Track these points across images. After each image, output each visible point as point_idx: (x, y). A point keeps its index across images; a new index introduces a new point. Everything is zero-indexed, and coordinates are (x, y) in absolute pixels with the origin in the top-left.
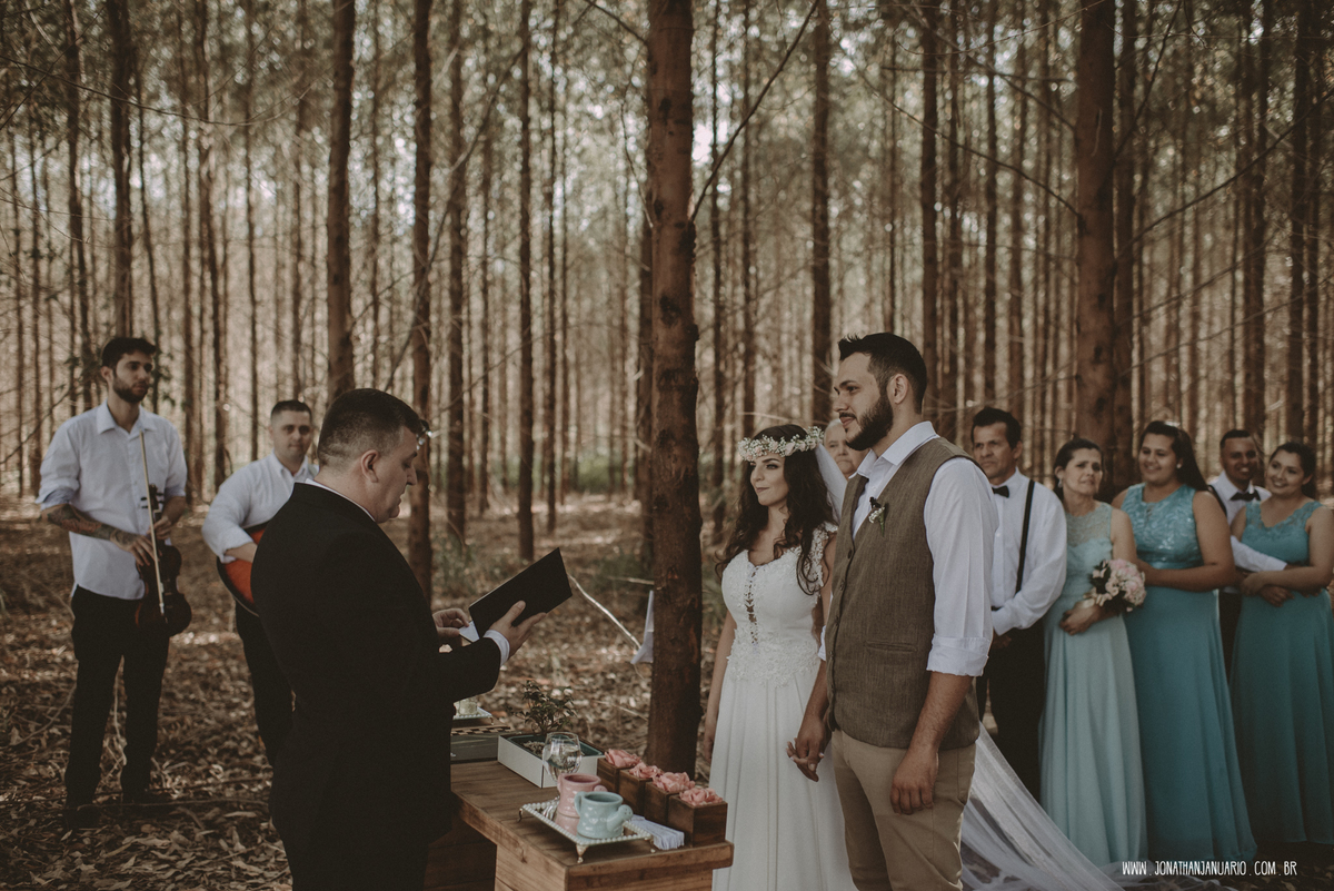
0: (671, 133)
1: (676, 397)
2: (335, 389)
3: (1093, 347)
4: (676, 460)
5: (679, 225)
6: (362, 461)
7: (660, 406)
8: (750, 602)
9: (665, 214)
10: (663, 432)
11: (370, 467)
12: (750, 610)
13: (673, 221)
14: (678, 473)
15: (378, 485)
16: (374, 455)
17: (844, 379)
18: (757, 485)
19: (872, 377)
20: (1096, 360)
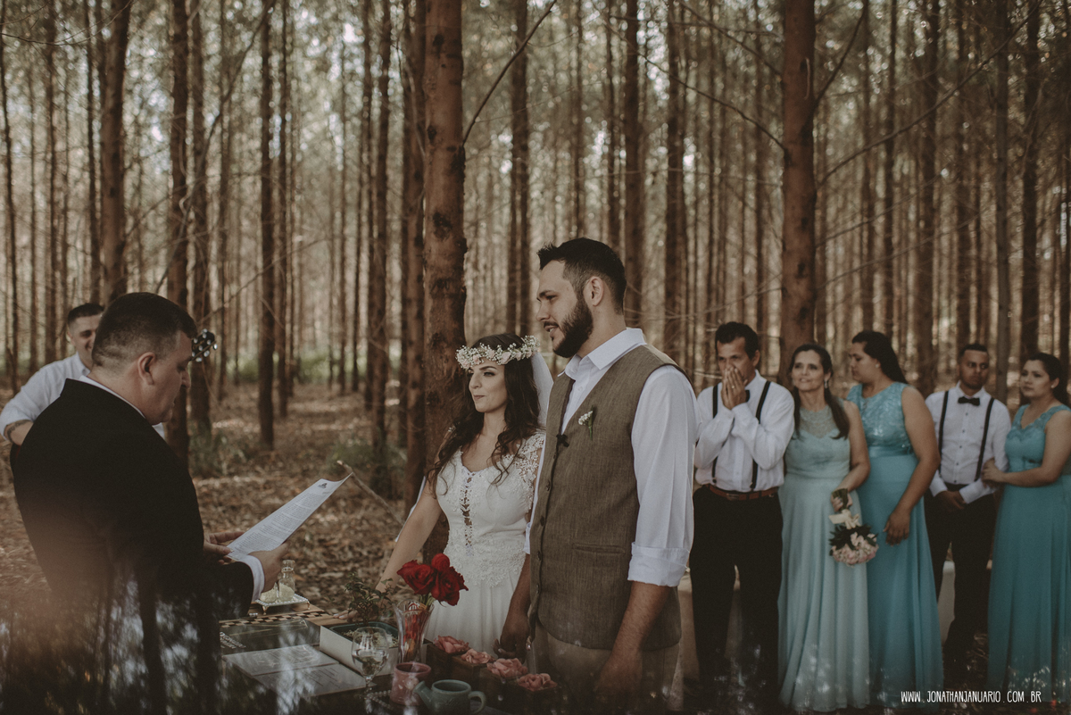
0: (443, 66)
1: (447, 303)
2: (111, 292)
3: (797, 264)
4: (447, 360)
5: (451, 149)
6: (139, 363)
7: (433, 311)
8: (466, 507)
9: (438, 138)
10: (436, 336)
11: (147, 369)
12: (466, 514)
13: (445, 145)
14: (449, 372)
15: (153, 388)
16: (150, 358)
17: (542, 291)
18: (475, 392)
19: (568, 283)
20: (800, 275)
